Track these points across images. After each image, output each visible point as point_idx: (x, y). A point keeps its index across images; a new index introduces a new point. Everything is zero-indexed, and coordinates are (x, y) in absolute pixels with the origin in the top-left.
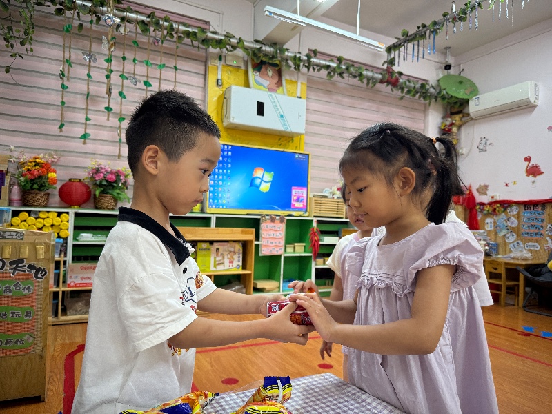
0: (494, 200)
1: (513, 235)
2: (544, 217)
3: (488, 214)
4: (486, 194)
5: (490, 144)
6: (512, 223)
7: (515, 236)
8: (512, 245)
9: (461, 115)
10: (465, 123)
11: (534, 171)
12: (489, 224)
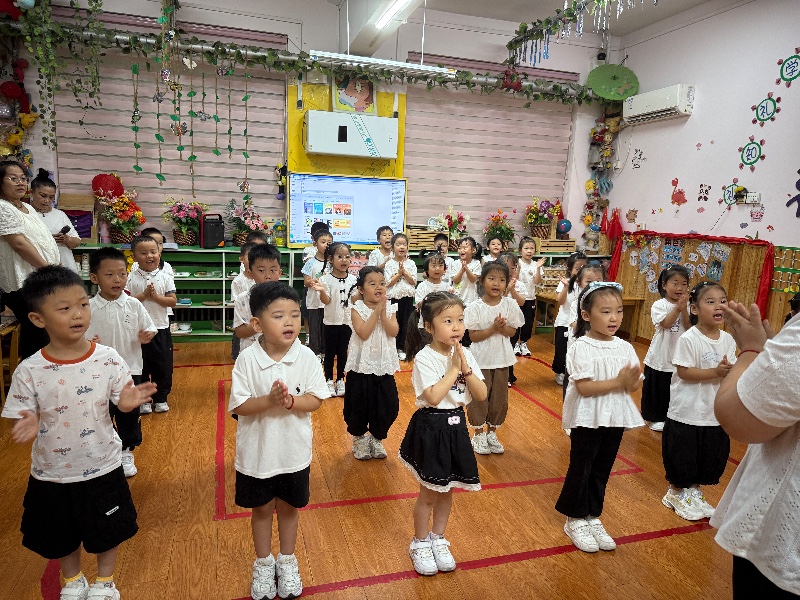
0: (639, 229)
1: (653, 274)
2: (682, 254)
3: (632, 247)
4: (634, 222)
5: (644, 158)
6: (653, 259)
8: (650, 285)
9: (617, 119)
10: (622, 130)
11: (679, 198)
12: (633, 258)
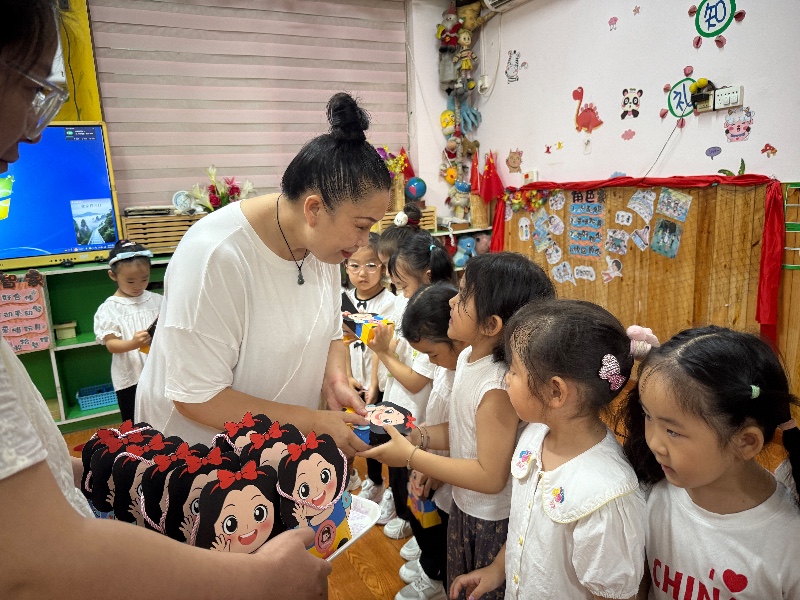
0: (529, 182)
1: (557, 251)
2: (603, 215)
3: (520, 211)
4: (519, 170)
5: (524, 64)
6: (555, 227)
7: (560, 253)
8: (555, 269)
9: (475, 6)
10: (485, 23)
11: (588, 120)
12: (524, 229)
